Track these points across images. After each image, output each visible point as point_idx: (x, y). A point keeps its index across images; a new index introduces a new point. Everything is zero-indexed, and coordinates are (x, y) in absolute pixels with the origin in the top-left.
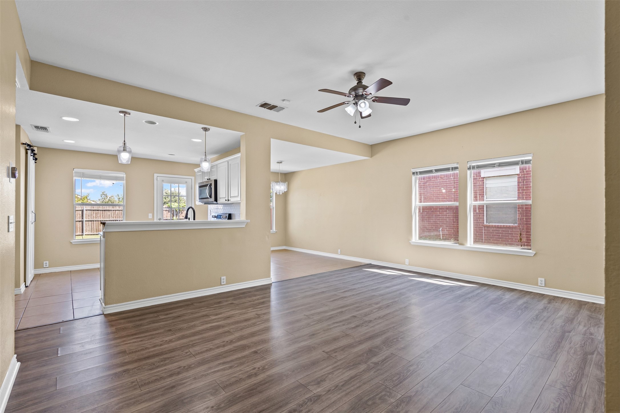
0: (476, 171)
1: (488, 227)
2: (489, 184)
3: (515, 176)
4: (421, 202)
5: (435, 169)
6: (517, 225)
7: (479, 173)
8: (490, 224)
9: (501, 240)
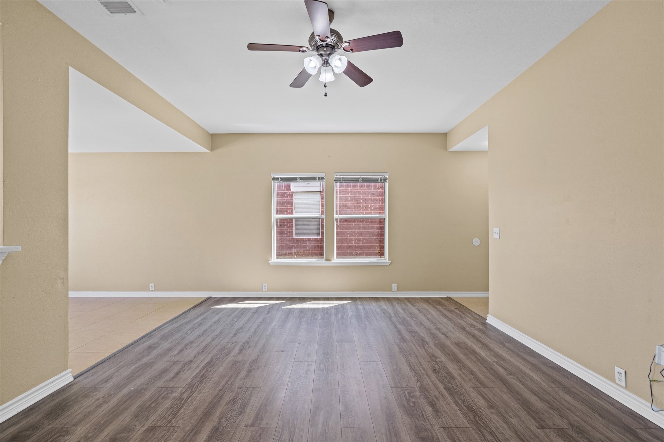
0: (286, 183)
1: (297, 240)
2: (297, 199)
3: (318, 193)
4: (277, 214)
5: (299, 176)
6: (320, 237)
7: (289, 186)
8: (299, 237)
9: (308, 252)
